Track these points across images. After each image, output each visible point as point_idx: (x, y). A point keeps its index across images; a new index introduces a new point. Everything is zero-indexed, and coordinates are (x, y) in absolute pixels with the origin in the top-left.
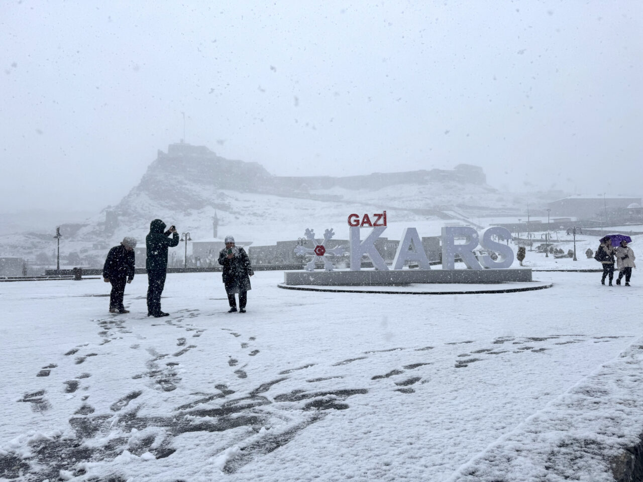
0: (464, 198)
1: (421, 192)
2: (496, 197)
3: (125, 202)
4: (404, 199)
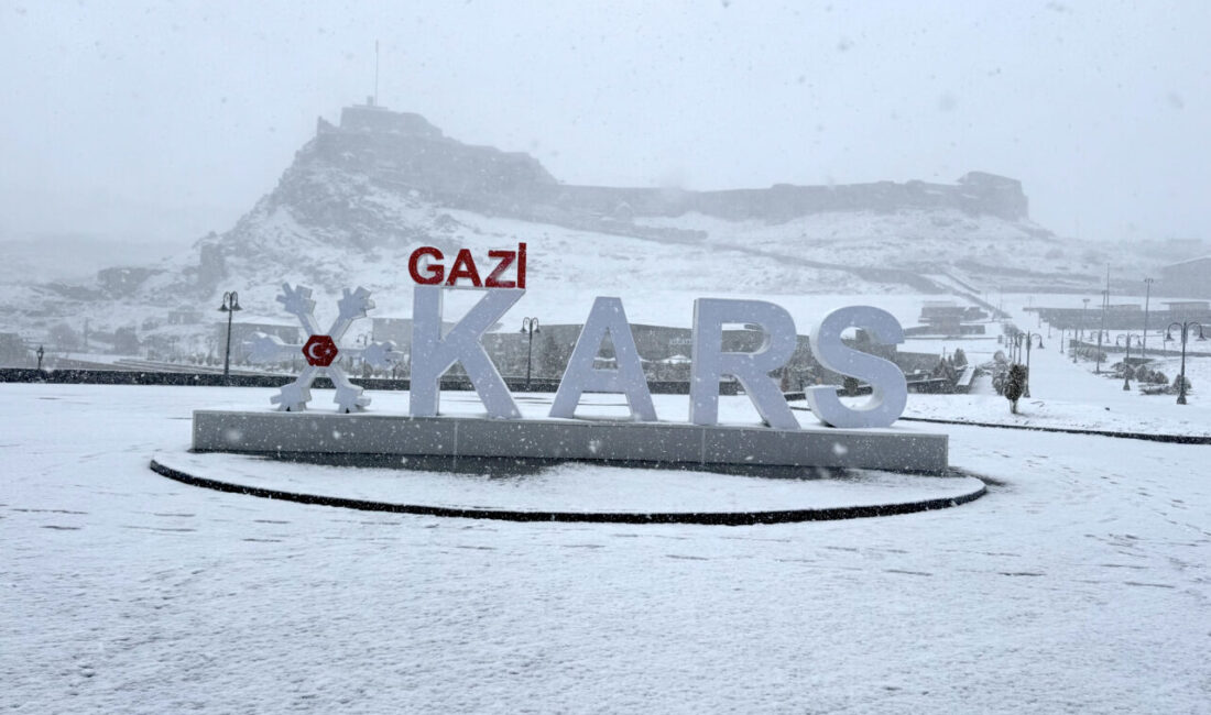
0: (973, 248)
1: (879, 231)
2: (1047, 248)
3: (244, 225)
4: (840, 245)
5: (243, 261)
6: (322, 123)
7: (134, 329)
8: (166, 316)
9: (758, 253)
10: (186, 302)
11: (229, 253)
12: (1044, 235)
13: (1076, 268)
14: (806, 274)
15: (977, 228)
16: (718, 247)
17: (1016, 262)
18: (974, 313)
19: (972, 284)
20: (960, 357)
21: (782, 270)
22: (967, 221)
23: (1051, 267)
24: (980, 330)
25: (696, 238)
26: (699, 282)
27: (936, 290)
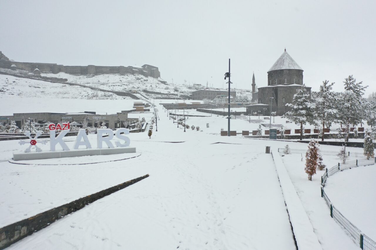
0: (146, 86)
1: (120, 81)
9: (85, 87)
12: (164, 83)
13: (172, 92)
14: (100, 93)
15: (147, 80)
16: (71, 84)
17: (157, 90)
18: (147, 105)
19: (146, 96)
20: (143, 120)
22: (145, 78)
23: (166, 92)
24: (149, 110)
25: (63, 81)
26: (66, 95)
27: (137, 98)
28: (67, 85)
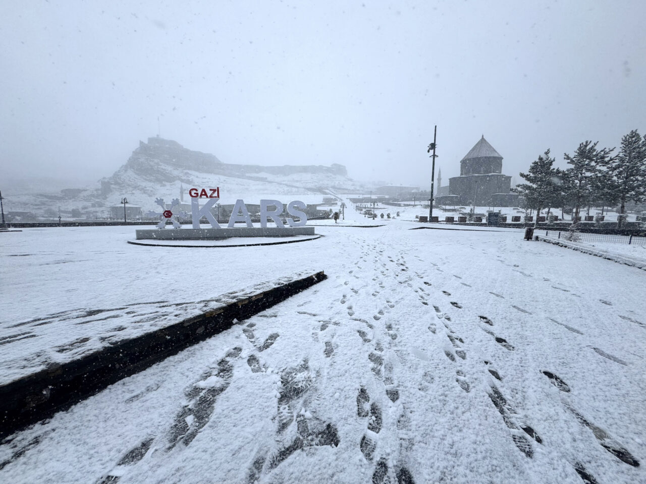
0: (335, 183)
1: (312, 178)
2: (351, 183)
3: (116, 175)
4: (303, 182)
5: (117, 187)
6: (141, 143)
7: (78, 209)
8: (90, 205)
9: (281, 184)
10: (97, 200)
11: (112, 184)
12: (351, 180)
13: (358, 188)
14: (294, 190)
15: (335, 178)
16: (270, 182)
17: (345, 187)
18: (336, 200)
19: (335, 192)
20: (331, 211)
21: (288, 188)
22: (334, 176)
23: (352, 188)
24: (336, 204)
25: (263, 180)
26: (266, 192)
27: (326, 194)
28: (267, 183)
